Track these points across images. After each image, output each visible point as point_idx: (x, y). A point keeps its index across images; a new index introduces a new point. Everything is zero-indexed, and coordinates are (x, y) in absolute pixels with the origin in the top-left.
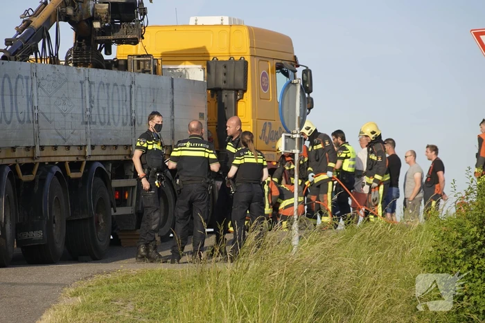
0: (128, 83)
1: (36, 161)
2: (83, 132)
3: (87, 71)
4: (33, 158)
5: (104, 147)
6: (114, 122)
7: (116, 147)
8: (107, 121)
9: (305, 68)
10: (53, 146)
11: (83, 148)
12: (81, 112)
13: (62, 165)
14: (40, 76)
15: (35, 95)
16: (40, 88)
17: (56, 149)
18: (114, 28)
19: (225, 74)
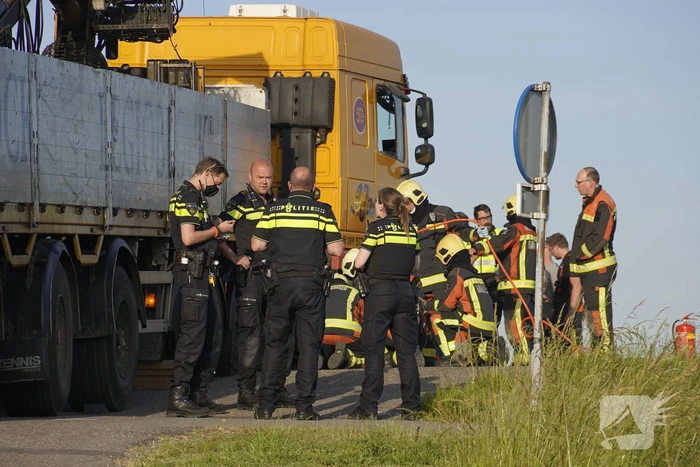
0: (166, 103)
1: (32, 230)
2: (102, 183)
3: (108, 77)
4: (28, 225)
5: (131, 212)
6: (146, 170)
7: (147, 213)
8: (136, 167)
9: (421, 96)
10: (58, 206)
11: (101, 212)
12: (99, 149)
13: (69, 239)
14: (42, 78)
15: (34, 111)
16: (40, 101)
17: (62, 211)
18: (126, 12)
19: (296, 101)
